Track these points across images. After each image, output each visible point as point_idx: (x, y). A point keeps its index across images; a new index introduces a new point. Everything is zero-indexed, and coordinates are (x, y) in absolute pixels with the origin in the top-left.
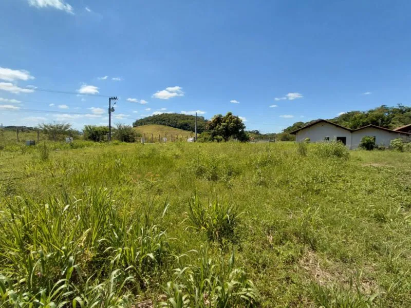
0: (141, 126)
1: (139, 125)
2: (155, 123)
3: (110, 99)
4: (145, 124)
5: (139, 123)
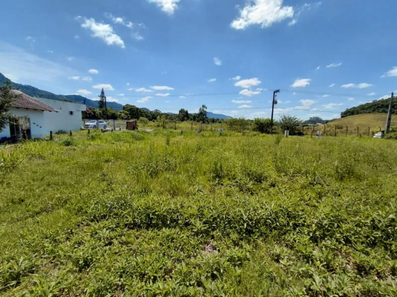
0: (351, 116)
1: (350, 115)
2: (374, 111)
3: (274, 92)
4: (358, 114)
5: (349, 112)
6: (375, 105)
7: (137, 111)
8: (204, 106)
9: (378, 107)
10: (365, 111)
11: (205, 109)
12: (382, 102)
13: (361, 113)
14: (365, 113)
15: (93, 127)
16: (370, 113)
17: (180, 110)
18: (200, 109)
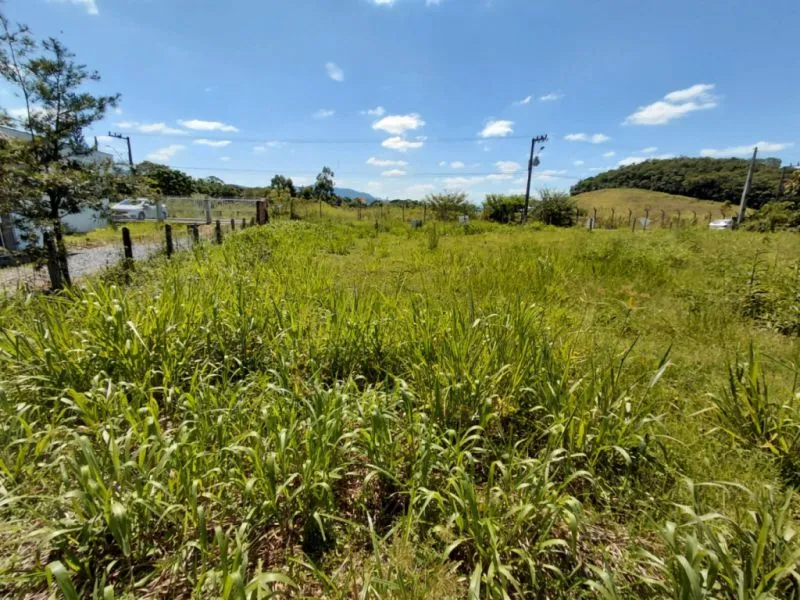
0: (587, 193)
1: (585, 191)
2: (621, 184)
3: (534, 141)
4: (596, 189)
5: (583, 186)
6: (624, 174)
7: (177, 178)
8: (326, 170)
9: (628, 177)
10: (607, 184)
11: (329, 178)
12: (633, 169)
13: (601, 188)
14: (609, 187)
15: (137, 215)
16: (615, 187)
17: (273, 177)
18: (320, 175)
